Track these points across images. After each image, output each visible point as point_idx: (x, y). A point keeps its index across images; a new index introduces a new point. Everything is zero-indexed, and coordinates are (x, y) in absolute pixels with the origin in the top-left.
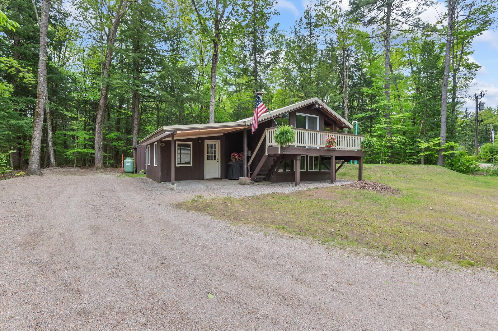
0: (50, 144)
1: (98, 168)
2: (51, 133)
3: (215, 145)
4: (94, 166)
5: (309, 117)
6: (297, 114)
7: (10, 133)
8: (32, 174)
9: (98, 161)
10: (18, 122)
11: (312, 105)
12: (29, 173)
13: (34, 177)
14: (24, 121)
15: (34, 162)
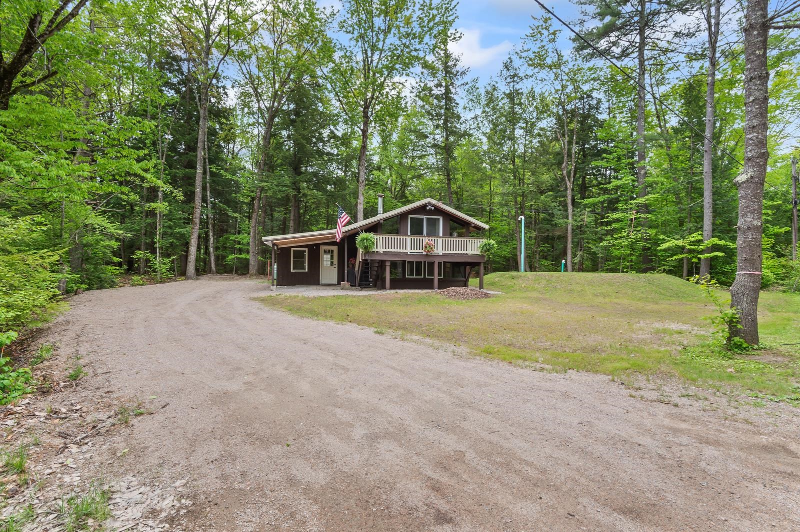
0: (211, 250)
1: (252, 275)
2: (212, 238)
3: (332, 251)
4: (248, 273)
5: (427, 218)
6: (410, 216)
7: (174, 240)
8: (188, 279)
9: (253, 268)
10: (181, 230)
11: (425, 206)
12: (187, 278)
13: (190, 281)
14: (185, 229)
15: (191, 268)
